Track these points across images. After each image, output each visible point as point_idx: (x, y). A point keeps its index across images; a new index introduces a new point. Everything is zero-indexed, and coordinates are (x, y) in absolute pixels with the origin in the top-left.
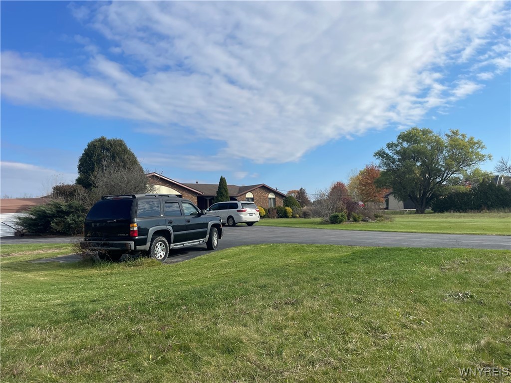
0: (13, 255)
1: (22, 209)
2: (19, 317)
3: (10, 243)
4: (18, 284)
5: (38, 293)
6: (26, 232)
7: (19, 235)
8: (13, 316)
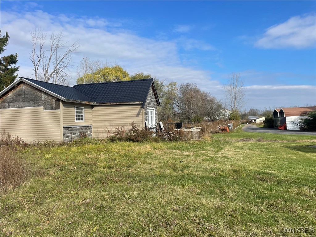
0: (298, 141)
1: (303, 114)
2: (298, 178)
3: (297, 134)
4: (299, 159)
5: (311, 166)
6: (307, 128)
7: (302, 130)
8: (294, 177)
